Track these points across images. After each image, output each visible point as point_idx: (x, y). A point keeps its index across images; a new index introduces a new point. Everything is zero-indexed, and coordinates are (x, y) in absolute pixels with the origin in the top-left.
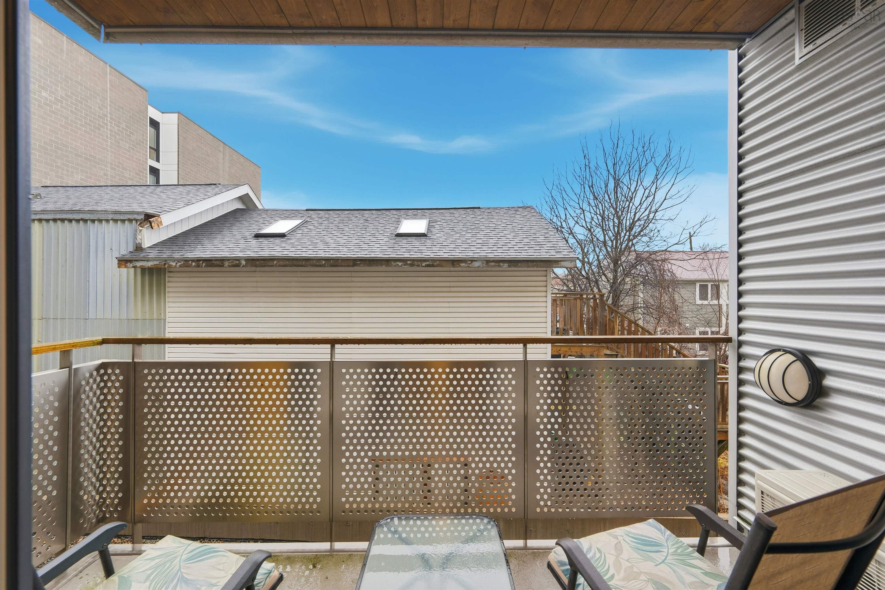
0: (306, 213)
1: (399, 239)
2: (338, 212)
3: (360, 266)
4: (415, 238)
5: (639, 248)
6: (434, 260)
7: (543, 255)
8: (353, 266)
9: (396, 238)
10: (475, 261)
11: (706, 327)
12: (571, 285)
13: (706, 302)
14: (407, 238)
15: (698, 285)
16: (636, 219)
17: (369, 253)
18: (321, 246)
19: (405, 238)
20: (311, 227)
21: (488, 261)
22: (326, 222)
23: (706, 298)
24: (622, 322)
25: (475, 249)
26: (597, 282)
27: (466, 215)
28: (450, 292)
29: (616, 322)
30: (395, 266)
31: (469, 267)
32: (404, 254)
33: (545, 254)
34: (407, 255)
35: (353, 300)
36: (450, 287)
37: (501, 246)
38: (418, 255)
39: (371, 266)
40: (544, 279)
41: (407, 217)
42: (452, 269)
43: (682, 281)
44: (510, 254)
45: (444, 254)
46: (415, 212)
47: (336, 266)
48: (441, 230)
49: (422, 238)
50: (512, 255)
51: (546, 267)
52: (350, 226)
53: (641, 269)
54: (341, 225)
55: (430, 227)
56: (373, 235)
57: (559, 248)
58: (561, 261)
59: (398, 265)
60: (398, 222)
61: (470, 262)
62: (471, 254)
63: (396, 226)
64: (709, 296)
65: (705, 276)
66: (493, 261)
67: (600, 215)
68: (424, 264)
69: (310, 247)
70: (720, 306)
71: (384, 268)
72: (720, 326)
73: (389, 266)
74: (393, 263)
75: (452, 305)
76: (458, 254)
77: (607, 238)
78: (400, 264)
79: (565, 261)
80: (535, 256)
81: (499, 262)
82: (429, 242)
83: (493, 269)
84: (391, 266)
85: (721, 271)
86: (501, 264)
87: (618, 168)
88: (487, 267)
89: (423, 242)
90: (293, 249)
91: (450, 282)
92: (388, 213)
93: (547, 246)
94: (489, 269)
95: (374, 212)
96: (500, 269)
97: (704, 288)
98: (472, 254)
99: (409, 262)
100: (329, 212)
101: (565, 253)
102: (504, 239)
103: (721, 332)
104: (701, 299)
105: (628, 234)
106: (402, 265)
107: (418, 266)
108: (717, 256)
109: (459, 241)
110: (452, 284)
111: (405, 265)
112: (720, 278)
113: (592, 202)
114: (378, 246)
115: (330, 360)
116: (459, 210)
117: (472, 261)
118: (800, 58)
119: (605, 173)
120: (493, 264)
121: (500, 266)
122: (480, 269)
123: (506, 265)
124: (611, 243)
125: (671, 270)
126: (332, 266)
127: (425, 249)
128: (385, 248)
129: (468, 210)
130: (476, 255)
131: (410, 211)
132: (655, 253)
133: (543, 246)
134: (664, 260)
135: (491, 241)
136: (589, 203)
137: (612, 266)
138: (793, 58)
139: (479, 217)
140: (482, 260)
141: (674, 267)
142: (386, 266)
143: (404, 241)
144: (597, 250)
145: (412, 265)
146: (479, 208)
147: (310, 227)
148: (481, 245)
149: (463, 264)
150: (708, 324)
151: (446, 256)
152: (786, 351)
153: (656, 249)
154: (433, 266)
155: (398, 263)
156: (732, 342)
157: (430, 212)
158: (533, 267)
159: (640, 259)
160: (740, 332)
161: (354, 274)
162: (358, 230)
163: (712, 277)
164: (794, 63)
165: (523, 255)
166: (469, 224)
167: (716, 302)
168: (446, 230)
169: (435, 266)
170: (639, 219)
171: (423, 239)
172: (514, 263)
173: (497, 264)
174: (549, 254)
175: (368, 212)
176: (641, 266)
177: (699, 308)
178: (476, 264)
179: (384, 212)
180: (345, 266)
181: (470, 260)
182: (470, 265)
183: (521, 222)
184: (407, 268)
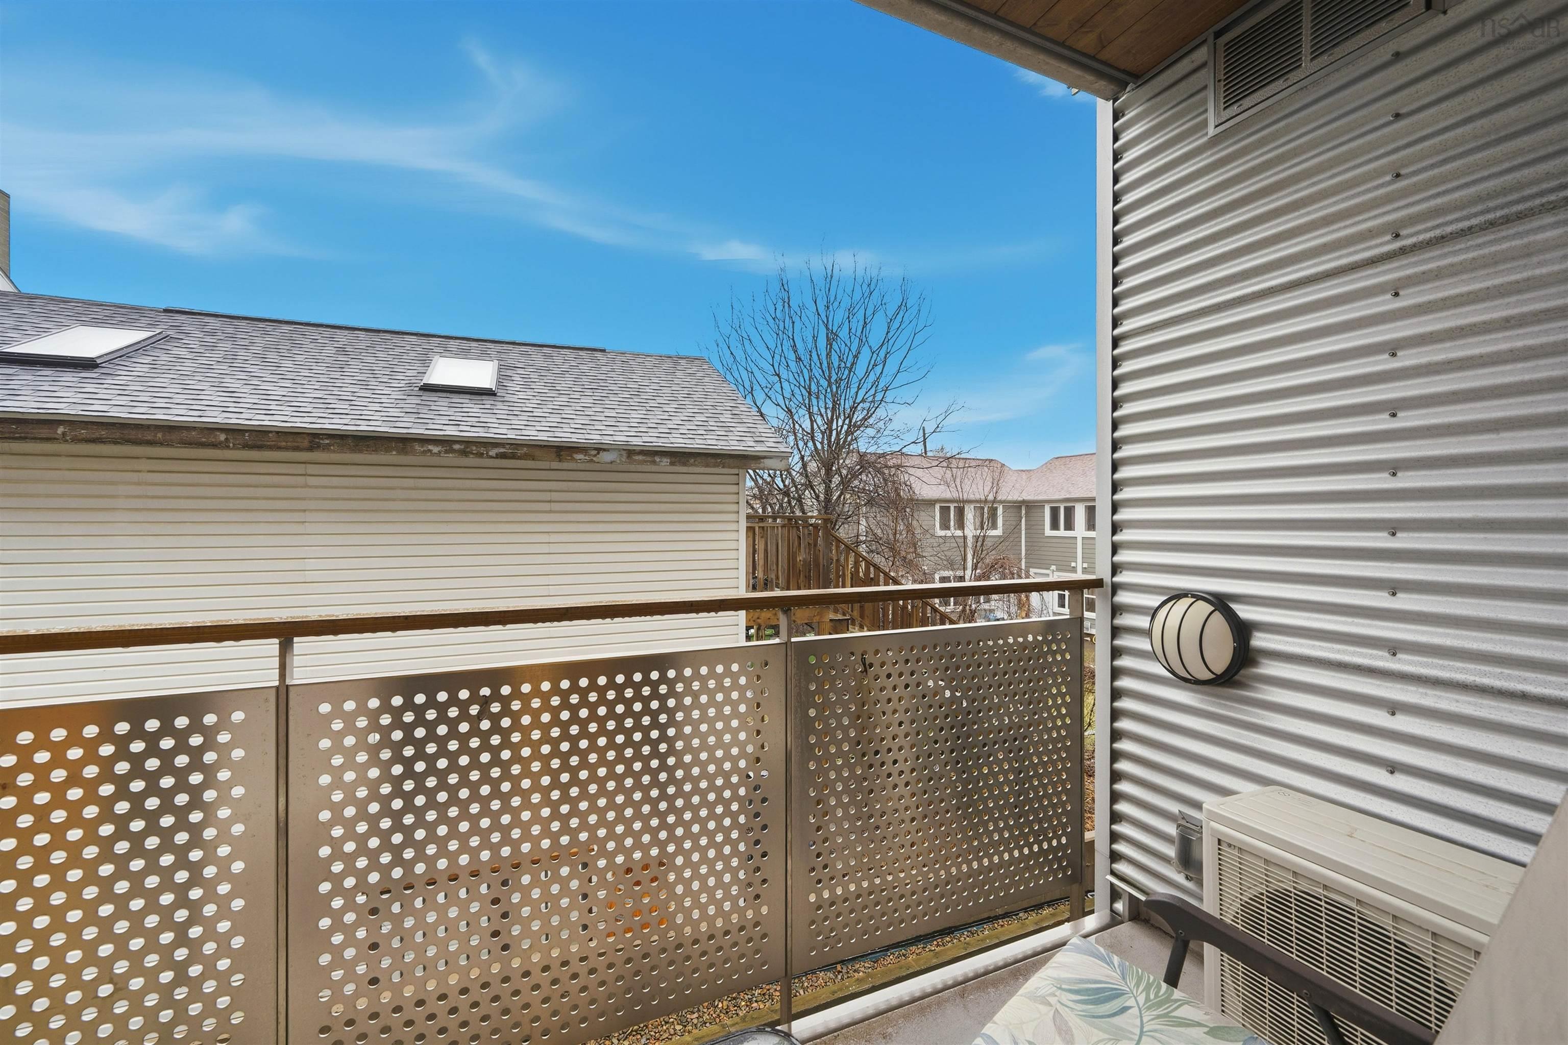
0: (163, 317)
1: (427, 396)
2: (261, 325)
3: (329, 450)
4: (468, 396)
5: (863, 445)
6: (515, 445)
7: (733, 444)
8: (311, 449)
9: (421, 393)
10: (604, 450)
11: (948, 569)
12: (757, 505)
13: (948, 533)
14: (448, 395)
15: (937, 507)
16: (858, 401)
17: (353, 422)
18: (213, 396)
19: (444, 395)
20: (183, 352)
21: (631, 452)
22: (228, 345)
23: (948, 528)
24: (857, 564)
25: (604, 428)
26: (799, 500)
27: (578, 361)
28: (551, 512)
29: (848, 566)
30: (424, 452)
31: (592, 461)
32: (445, 427)
33: (736, 443)
34: (451, 431)
35: (310, 528)
36: (550, 501)
37: (655, 426)
38: (481, 433)
39: (361, 451)
40: (734, 489)
41: (446, 352)
42: (555, 465)
43: (923, 500)
44: (673, 440)
45: (536, 433)
46: (465, 345)
47: (259, 447)
48: (527, 386)
49: (484, 397)
50: (677, 441)
51: (738, 468)
52: (299, 358)
53: (868, 480)
54: (272, 356)
55: (502, 377)
56: (365, 385)
57: (758, 434)
58: (765, 457)
59: (430, 451)
60: (425, 362)
61: (594, 452)
62: (595, 437)
63: (422, 370)
64: (952, 523)
65: (947, 495)
66: (642, 452)
67: (805, 387)
68: (493, 452)
69: (179, 399)
70: (965, 538)
71: (393, 457)
72: (965, 569)
73: (406, 453)
74: (417, 447)
75: (554, 538)
76: (566, 435)
77: (815, 426)
78: (435, 449)
79: (771, 458)
80: (720, 447)
81: (652, 454)
82: (501, 409)
83: (640, 468)
84: (413, 453)
85: (966, 488)
86: (657, 459)
87: (832, 313)
88: (630, 463)
89: (488, 406)
90: (123, 400)
91: (550, 491)
92: (396, 339)
93: (738, 429)
94: (632, 467)
95: (362, 335)
96: (653, 468)
97: (945, 511)
98: (598, 437)
99: (457, 447)
100: (236, 322)
101: (770, 444)
102: (658, 412)
103: (967, 577)
104: (942, 528)
105: (847, 421)
106: (440, 452)
107: (481, 455)
108: (961, 464)
109: (568, 410)
110: (555, 496)
111: (446, 452)
112: (965, 498)
113: (793, 365)
114: (377, 407)
115: (277, 683)
116: (563, 351)
117: (599, 450)
118: (1216, 126)
119: (814, 318)
120: (640, 457)
121: (654, 462)
122: (614, 467)
123: (666, 461)
124: (821, 436)
125: (908, 483)
126: (246, 446)
127: (495, 421)
128: (394, 412)
129: (581, 353)
130: (607, 440)
131: (452, 342)
132: (883, 455)
133: (731, 429)
134: (898, 467)
135: (634, 414)
136: (788, 366)
137: (823, 472)
138: (1205, 124)
139: (604, 368)
140: (619, 450)
141: (912, 479)
142: (399, 453)
143: (442, 403)
144: (801, 444)
145: (464, 453)
146: (603, 351)
147: (176, 351)
148: (614, 419)
149: (580, 456)
150: (951, 565)
151: (543, 437)
152: (1197, 596)
153: (887, 449)
154: (513, 457)
155: (430, 447)
156: (1102, 586)
157: (498, 347)
158: (715, 466)
159: (865, 463)
160: (1116, 569)
161: (311, 469)
162: (322, 369)
163: (955, 495)
164: (1207, 133)
165: (697, 444)
166: (584, 379)
167: (959, 533)
168: (538, 387)
169: (520, 458)
170: (863, 401)
171: (488, 401)
172: (681, 457)
173: (649, 459)
174: (743, 444)
175: (346, 332)
176: (867, 476)
177: (941, 540)
178: (606, 457)
179: (388, 336)
180: (286, 449)
181: (595, 449)
182: (594, 459)
183: (686, 384)
184: (450, 459)
